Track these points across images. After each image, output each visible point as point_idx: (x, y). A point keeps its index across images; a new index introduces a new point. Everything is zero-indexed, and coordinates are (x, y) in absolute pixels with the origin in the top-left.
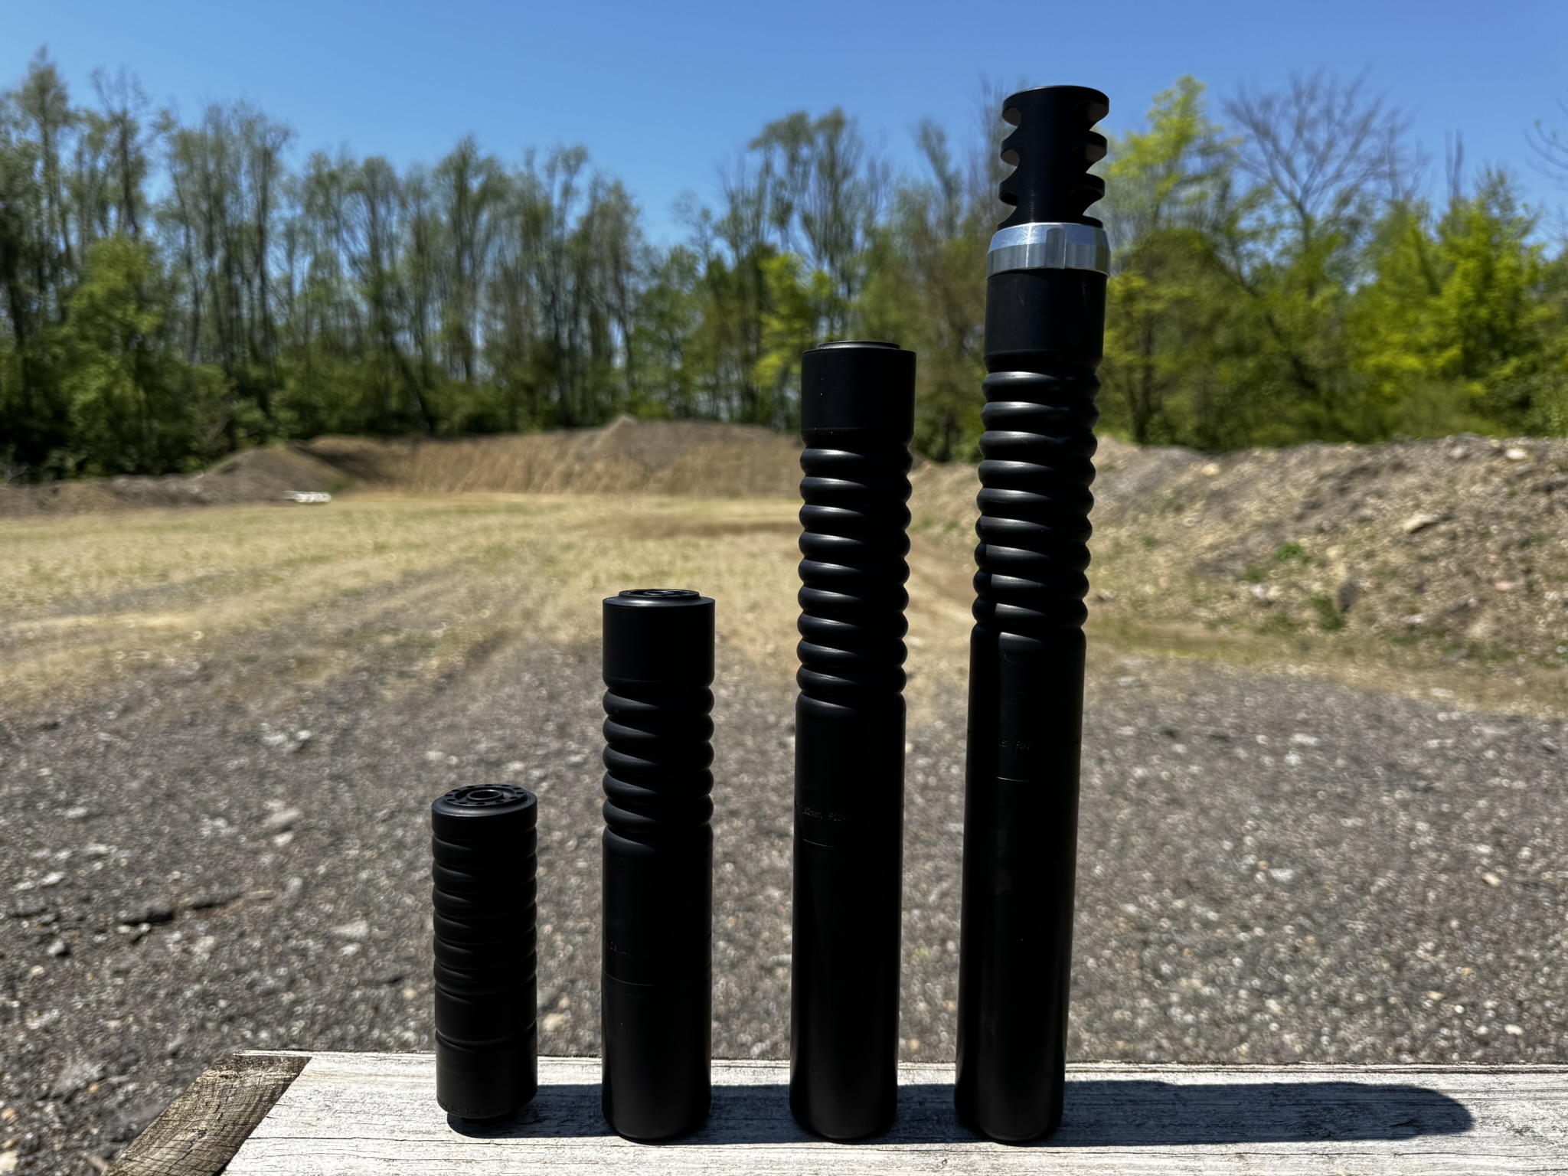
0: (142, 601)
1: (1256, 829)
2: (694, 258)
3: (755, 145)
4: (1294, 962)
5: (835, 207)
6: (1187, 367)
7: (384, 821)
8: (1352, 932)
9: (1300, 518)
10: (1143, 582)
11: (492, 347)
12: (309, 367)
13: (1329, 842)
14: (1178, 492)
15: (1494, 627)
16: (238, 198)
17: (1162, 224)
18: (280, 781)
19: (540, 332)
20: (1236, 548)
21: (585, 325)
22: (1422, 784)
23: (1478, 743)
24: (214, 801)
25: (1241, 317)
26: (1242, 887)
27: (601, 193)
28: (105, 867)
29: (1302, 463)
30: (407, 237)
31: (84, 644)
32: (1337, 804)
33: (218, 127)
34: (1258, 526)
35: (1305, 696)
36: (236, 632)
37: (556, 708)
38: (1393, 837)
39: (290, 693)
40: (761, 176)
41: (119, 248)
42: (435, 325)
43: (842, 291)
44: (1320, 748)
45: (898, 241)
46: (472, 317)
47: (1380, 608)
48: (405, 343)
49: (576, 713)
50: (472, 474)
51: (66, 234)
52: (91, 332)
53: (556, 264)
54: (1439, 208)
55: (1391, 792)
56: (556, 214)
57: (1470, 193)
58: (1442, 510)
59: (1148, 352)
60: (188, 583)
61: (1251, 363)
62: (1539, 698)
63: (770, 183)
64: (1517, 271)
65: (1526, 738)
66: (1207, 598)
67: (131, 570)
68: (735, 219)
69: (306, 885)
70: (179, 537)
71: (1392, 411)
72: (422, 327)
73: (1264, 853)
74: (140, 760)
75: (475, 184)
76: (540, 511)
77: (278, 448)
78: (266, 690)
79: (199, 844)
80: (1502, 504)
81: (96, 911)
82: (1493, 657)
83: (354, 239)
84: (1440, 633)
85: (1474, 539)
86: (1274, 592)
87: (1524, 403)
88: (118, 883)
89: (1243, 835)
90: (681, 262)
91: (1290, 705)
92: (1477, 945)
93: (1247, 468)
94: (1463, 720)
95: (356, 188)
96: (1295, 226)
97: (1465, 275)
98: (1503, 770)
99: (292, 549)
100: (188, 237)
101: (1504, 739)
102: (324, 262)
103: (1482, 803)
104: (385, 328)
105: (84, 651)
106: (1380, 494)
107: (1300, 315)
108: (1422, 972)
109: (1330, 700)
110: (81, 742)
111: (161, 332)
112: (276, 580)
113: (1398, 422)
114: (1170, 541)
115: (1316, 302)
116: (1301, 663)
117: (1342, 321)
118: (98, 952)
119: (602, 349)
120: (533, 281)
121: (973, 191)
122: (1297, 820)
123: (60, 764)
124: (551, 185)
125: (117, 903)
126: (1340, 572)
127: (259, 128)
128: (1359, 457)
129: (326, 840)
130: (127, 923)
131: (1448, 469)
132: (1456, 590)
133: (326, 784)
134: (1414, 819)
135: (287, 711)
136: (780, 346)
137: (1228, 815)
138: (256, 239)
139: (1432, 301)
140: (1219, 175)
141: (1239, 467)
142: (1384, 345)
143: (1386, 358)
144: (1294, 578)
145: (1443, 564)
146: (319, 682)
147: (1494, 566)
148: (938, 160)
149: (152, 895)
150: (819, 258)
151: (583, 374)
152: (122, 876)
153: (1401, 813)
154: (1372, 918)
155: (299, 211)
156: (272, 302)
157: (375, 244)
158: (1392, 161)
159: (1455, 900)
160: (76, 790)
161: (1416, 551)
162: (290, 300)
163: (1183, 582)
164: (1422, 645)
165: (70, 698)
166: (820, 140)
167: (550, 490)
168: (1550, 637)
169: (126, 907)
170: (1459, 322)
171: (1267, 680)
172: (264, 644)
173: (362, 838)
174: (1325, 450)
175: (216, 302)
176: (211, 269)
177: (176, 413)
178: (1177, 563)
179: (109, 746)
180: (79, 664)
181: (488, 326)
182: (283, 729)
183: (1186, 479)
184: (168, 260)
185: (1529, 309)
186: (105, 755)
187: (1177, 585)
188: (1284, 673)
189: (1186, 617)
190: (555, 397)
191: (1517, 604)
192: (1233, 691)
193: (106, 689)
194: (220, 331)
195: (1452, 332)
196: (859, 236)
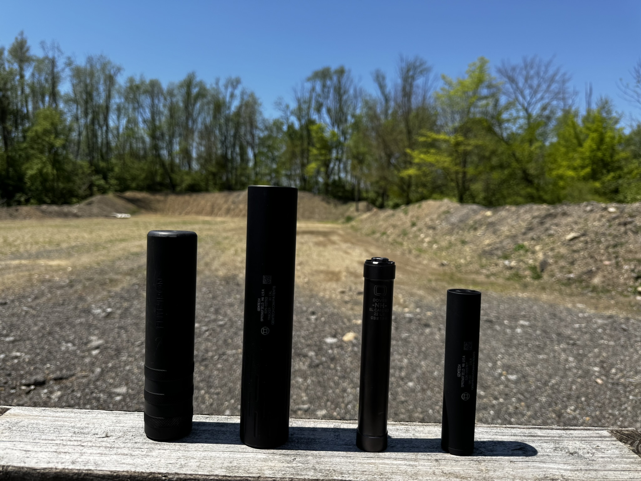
0: (48, 255)
1: (502, 359)
2: (282, 124)
3: (309, 79)
4: (515, 413)
5: (340, 106)
6: (480, 173)
7: (139, 346)
8: (540, 402)
9: (524, 234)
10: (460, 258)
11: (199, 157)
12: (124, 164)
13: (532, 364)
14: (475, 222)
15: (603, 279)
16: (99, 94)
17: (471, 116)
18: (97, 328)
19: (219, 152)
20: (498, 245)
21: (237, 150)
22: (571, 342)
23: (595, 326)
24: (68, 336)
25: (502, 153)
26: (495, 382)
27: (246, 97)
28: (19, 362)
29: (526, 212)
30: (166, 112)
31: (22, 271)
32: (536, 349)
33: (92, 66)
34: (507, 237)
35: (525, 305)
36: (85, 268)
37: (215, 302)
38: (559, 363)
39: (105, 293)
40: (310, 92)
41: (48, 112)
42: (177, 148)
43: (342, 139)
44: (530, 326)
45: (365, 119)
46: (192, 145)
47: (556, 271)
48: (164, 155)
49: (223, 305)
50: (189, 208)
51: (27, 106)
52: (36, 146)
53: (227, 125)
54: (583, 112)
55: (559, 344)
56: (228, 105)
57: (594, 107)
58: (582, 232)
59: (464, 166)
60: (68, 248)
61: (506, 172)
62: (620, 309)
63: (314, 95)
64: (613, 138)
65: (615, 325)
66: (486, 265)
67: (45, 242)
68: (300, 109)
69: (103, 371)
70: (66, 230)
71: (563, 193)
72: (171, 148)
73: (505, 368)
74: (39, 319)
75: (195, 91)
76: (216, 223)
77: (110, 196)
78: (95, 292)
79: (59, 353)
80: (606, 230)
81: (12, 380)
82: (602, 292)
83: (145, 112)
84: (581, 281)
85: (595, 244)
86: (513, 263)
87: (616, 191)
88: (23, 368)
89: (497, 361)
90: (278, 125)
91: (518, 309)
92: (592, 408)
93: (503, 213)
94: (589, 317)
95: (146, 92)
96: (524, 118)
97: (593, 139)
98: (605, 337)
99: (112, 236)
100: (77, 109)
101: (606, 325)
102: (132, 121)
103: (596, 350)
104: (156, 148)
105: (21, 274)
106: (557, 225)
107: (526, 153)
108: (569, 419)
109: (535, 308)
110: (15, 310)
111: (64, 147)
112: (104, 248)
113: (565, 197)
114: (472, 242)
115: (533, 148)
116: (523, 292)
117: (543, 156)
118: (12, 397)
119: (244, 159)
120: (217, 132)
121: (395, 101)
122: (520, 355)
123: (5, 319)
124: (226, 92)
125: (22, 377)
126: (540, 256)
127: (109, 67)
128: (549, 210)
129: (113, 353)
130: (25, 385)
131: (584, 215)
132: (587, 264)
133: (116, 330)
134: (568, 356)
135: (103, 300)
136: (316, 160)
137: (491, 352)
138: (105, 111)
139: (580, 149)
140: (494, 96)
141: (500, 213)
142: (560, 166)
143: (560, 172)
144: (522, 258)
145: (582, 253)
146: (118, 289)
147: (603, 255)
148: (382, 87)
149: (37, 374)
150: (333, 125)
151: (236, 169)
152: (25, 366)
153: (563, 353)
154: (549, 396)
155: (123, 100)
156: (110, 136)
157: (153, 114)
158: (564, 93)
159: (584, 389)
160: (11, 330)
161: (571, 248)
162: (118, 136)
163: (476, 258)
164: (573, 286)
165: (13, 293)
166: (335, 78)
167: (221, 216)
168: (625, 284)
169: (26, 378)
170: (590, 158)
171: (509, 299)
172: (97, 273)
173: (129, 352)
174: (535, 207)
175: (87, 136)
176: (86, 123)
177: (68, 179)
178: (474, 251)
179: (27, 312)
180: (18, 279)
181: (197, 148)
182: (100, 307)
183: (478, 217)
184: (69, 119)
185: (618, 153)
186: (25, 316)
187: (474, 260)
188: (517, 296)
189: (477, 273)
190: (224, 178)
191: (612, 270)
192: (495, 303)
193: (29, 290)
194: (89, 147)
195: (587, 162)
196: (349, 118)
